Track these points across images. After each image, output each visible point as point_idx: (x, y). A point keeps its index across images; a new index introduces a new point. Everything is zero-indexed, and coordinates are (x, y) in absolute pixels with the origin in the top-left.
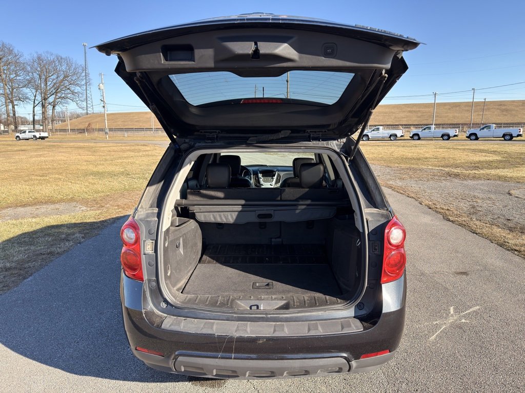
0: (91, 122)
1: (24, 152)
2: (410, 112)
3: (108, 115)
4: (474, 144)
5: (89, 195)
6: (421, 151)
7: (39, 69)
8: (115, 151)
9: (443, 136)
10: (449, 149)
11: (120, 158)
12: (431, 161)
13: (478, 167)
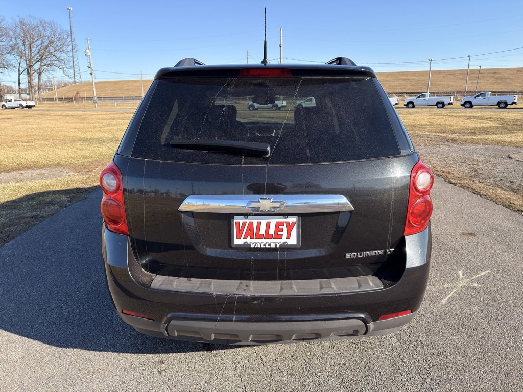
0: (79, 91)
1: (10, 120)
2: (404, 80)
3: (96, 83)
4: (469, 112)
5: (77, 161)
6: (417, 118)
7: (22, 34)
8: (105, 119)
9: (437, 104)
10: (444, 116)
11: (110, 125)
12: (427, 128)
13: (475, 133)
